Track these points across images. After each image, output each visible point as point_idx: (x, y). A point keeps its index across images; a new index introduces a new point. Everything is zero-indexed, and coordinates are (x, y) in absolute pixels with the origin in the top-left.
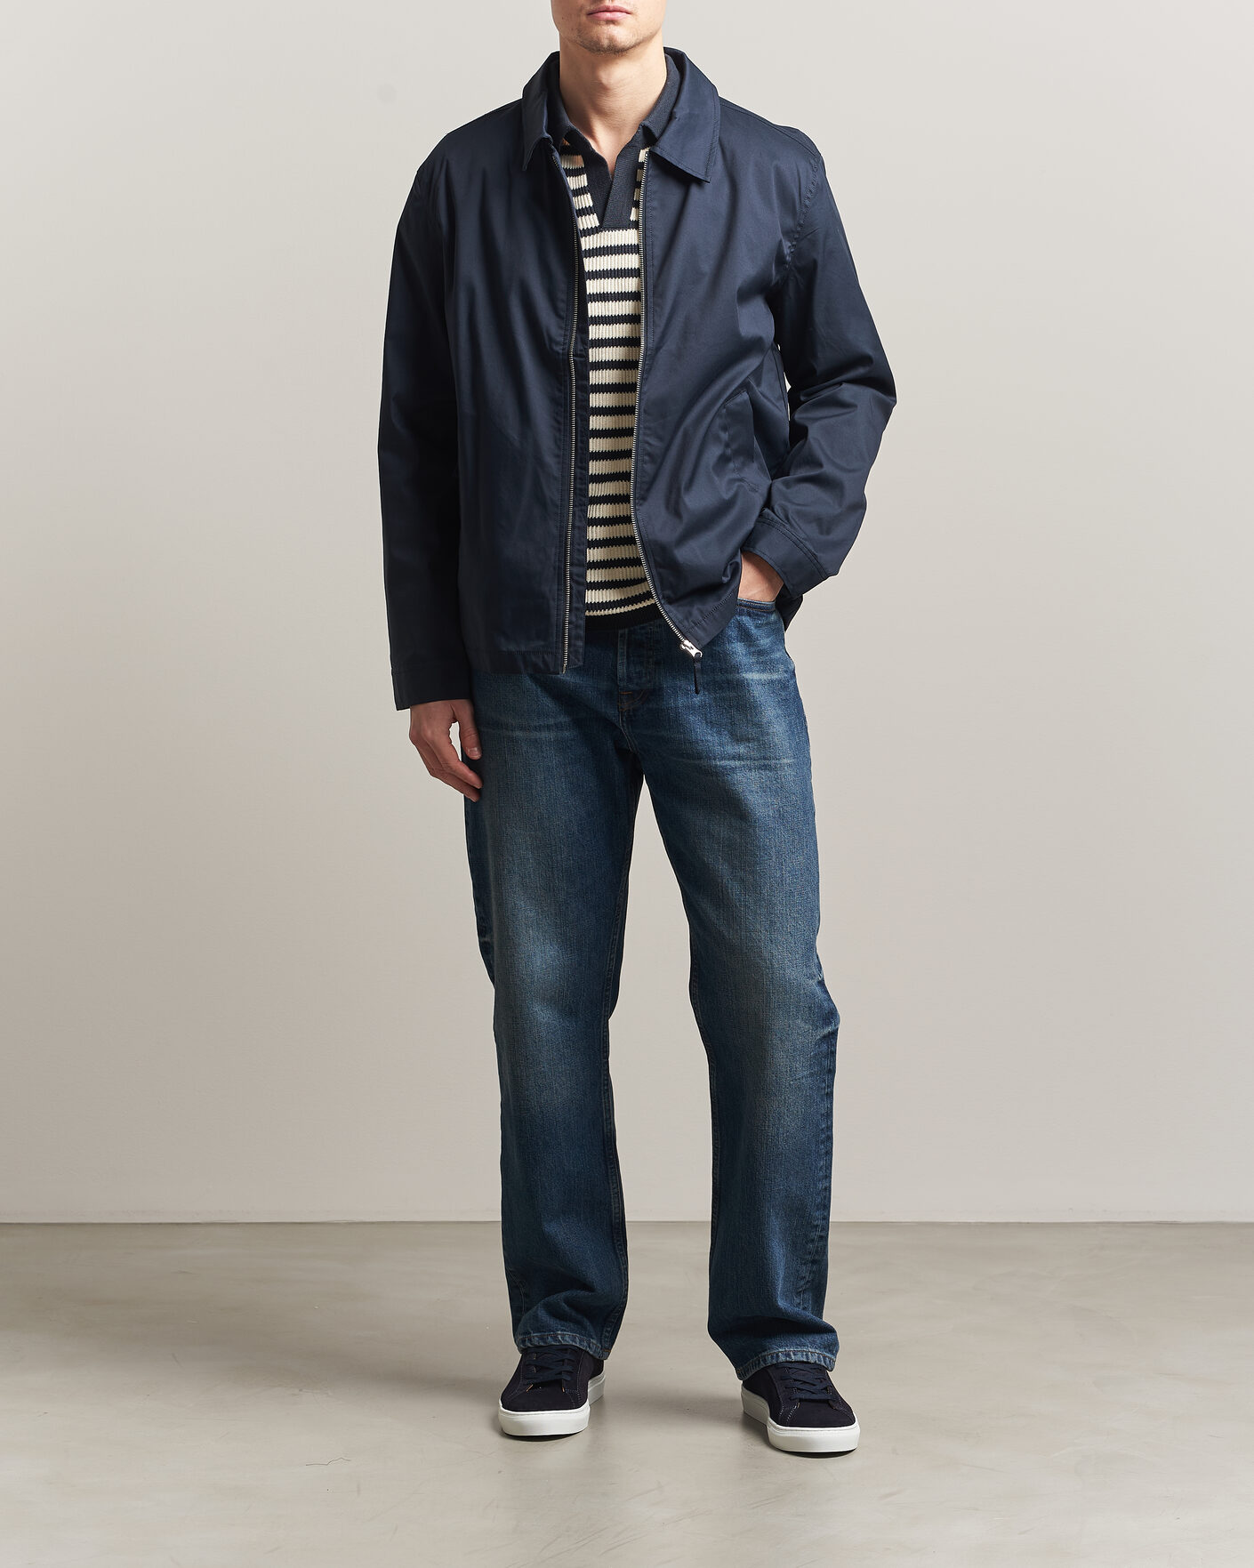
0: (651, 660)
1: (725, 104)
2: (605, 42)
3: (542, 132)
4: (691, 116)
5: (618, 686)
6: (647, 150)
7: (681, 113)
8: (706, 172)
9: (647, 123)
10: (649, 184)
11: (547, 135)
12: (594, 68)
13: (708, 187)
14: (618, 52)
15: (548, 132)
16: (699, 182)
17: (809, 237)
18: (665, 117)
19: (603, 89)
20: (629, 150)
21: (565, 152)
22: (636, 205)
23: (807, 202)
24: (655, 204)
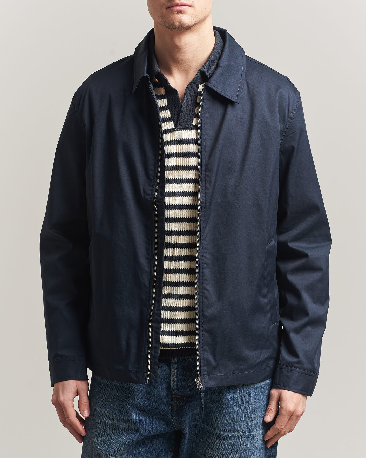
0: (190, 378)
1: (248, 59)
2: (177, 24)
3: (144, 73)
4: (229, 65)
5: (172, 393)
6: (203, 84)
7: (223, 64)
8: (237, 97)
9: (203, 69)
10: (204, 104)
11: (146, 75)
12: (172, 38)
13: (238, 106)
14: (185, 29)
15: (147, 73)
16: (232, 103)
17: (291, 135)
18: (214, 66)
19: (177, 49)
20: (192, 85)
21: (156, 85)
22: (197, 116)
23: (292, 116)
24: (207, 115)
